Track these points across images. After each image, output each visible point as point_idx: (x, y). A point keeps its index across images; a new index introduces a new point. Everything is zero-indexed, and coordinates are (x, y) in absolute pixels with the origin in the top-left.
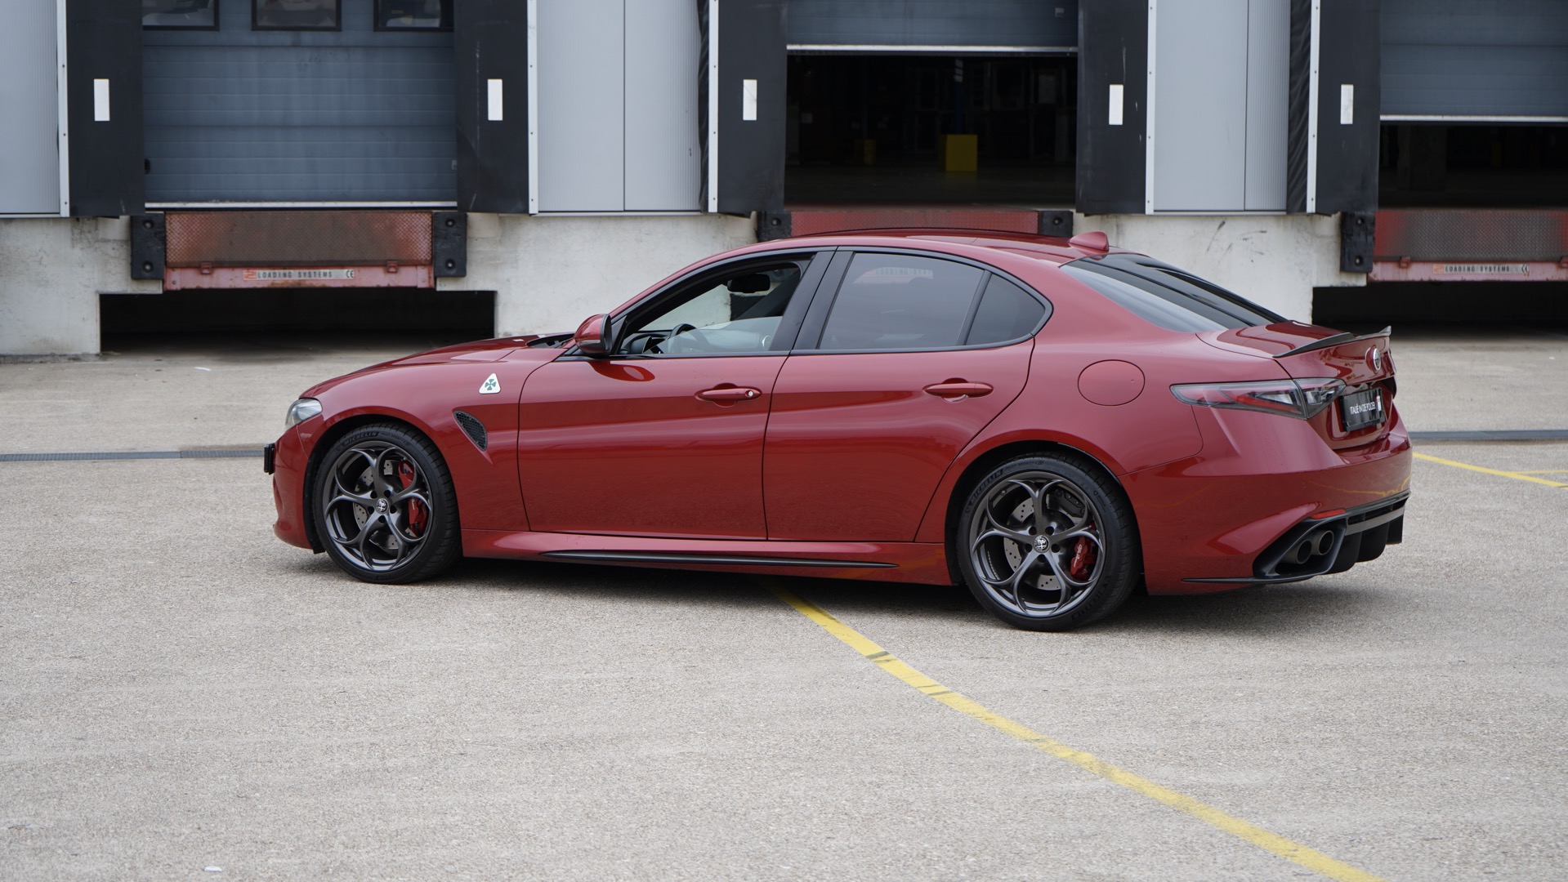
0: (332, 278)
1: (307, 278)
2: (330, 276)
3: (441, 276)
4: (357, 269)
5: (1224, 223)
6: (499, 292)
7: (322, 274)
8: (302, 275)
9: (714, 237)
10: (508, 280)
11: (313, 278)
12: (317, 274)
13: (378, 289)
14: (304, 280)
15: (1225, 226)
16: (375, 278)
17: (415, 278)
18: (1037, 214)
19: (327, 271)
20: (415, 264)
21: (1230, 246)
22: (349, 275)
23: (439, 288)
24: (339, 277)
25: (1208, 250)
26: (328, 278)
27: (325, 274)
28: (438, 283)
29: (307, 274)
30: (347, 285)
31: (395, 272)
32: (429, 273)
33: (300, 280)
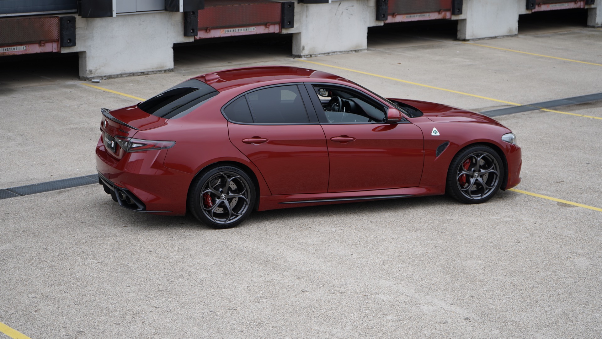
0: (17, 51)
1: (7, 51)
2: (16, 50)
3: (63, 47)
4: (27, 45)
5: (340, 3)
6: (87, 52)
7: (13, 49)
8: (5, 50)
9: (168, 21)
10: (90, 46)
11: (9, 51)
12: (11, 49)
13: (37, 54)
14: (5, 52)
15: (341, 5)
16: (35, 49)
17: (51, 48)
18: (280, 4)
19: (15, 47)
20: (52, 41)
21: (342, 13)
22: (24, 48)
23: (62, 52)
24: (20, 50)
25: (335, 14)
26: (15, 50)
27: (14, 49)
28: (62, 49)
29: (7, 49)
30: (24, 53)
31: (43, 46)
32: (58, 45)
33: (4, 53)
